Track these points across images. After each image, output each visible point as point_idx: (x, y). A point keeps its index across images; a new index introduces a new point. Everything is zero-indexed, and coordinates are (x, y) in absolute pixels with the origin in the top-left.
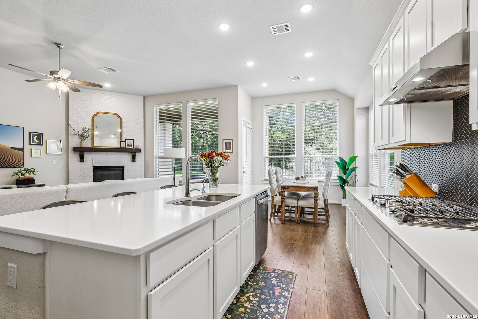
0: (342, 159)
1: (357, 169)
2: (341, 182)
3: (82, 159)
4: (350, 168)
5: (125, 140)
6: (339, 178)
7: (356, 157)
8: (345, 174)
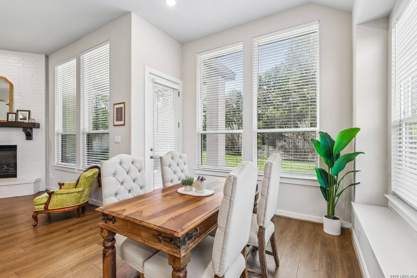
0: (325, 136)
1: (358, 158)
2: (321, 180)
4: (343, 153)
5: (17, 112)
6: (319, 173)
7: (357, 130)
8: (331, 165)
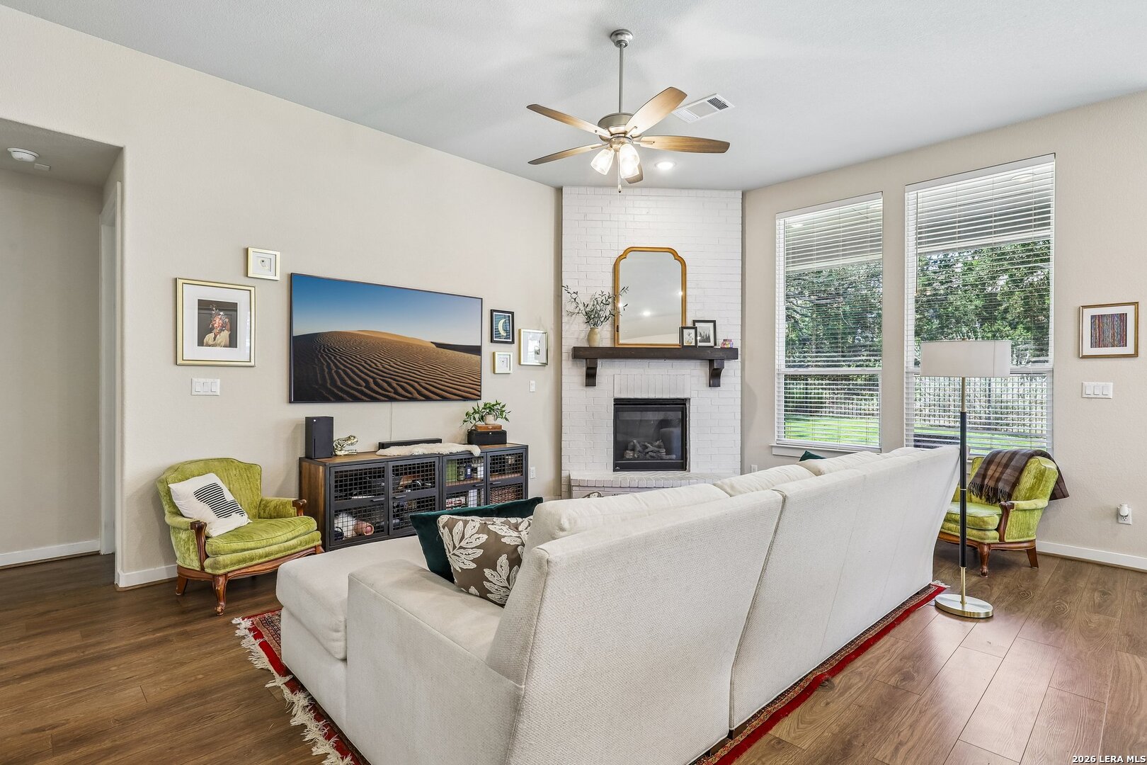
3: (591, 378)
5: (694, 325)
